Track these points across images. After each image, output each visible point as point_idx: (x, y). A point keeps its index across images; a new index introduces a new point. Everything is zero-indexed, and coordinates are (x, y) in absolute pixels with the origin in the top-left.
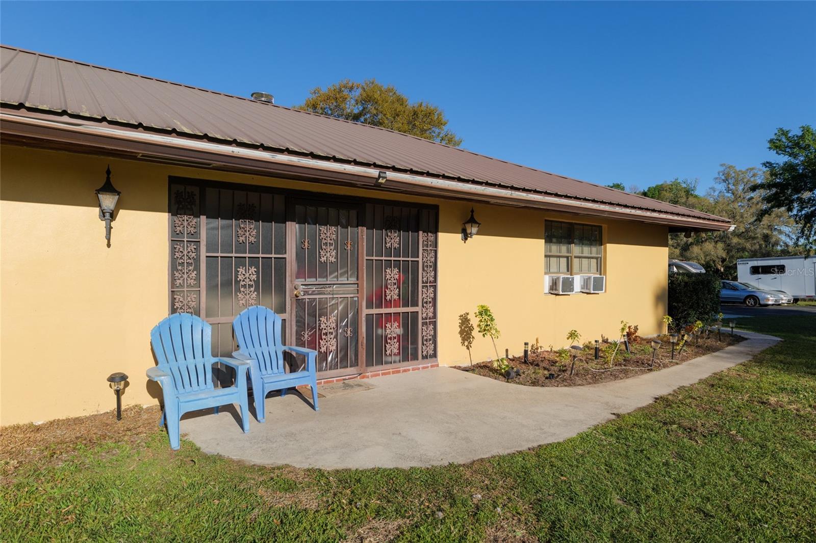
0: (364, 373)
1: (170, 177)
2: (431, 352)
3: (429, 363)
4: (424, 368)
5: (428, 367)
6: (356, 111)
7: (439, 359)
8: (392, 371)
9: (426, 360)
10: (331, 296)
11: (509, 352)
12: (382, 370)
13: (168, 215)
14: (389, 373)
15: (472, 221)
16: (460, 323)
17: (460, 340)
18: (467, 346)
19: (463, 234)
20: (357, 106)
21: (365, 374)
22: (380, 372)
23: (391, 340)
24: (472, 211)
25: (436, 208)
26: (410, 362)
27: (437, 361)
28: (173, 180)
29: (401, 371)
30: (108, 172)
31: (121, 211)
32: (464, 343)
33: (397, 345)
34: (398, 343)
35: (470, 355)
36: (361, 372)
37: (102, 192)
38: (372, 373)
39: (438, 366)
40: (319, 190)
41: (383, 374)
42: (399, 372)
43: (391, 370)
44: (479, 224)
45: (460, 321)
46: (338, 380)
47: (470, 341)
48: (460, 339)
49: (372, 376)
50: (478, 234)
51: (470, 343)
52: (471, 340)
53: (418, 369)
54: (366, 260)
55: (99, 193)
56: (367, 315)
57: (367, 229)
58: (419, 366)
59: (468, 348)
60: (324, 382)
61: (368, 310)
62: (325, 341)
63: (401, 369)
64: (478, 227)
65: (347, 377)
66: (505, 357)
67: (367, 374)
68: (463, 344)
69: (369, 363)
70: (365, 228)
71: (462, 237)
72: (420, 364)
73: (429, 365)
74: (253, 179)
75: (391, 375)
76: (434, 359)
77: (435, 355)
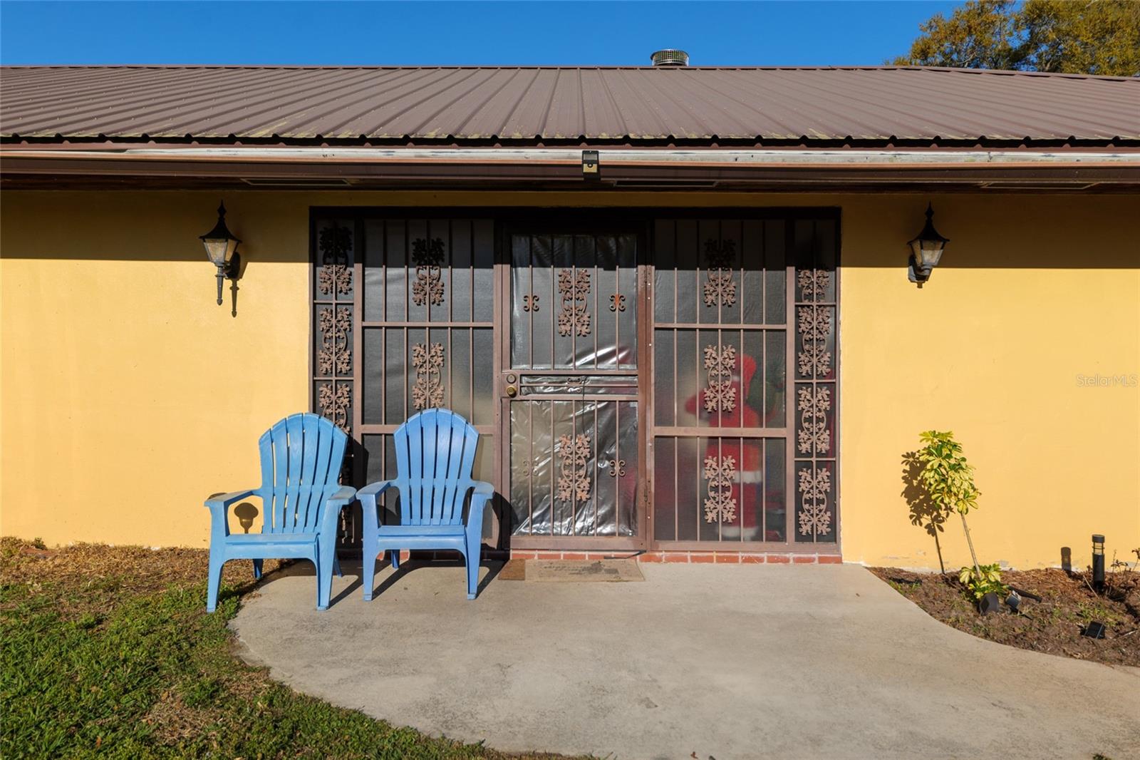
0: (652, 551)
1: (312, 209)
2: (824, 529)
3: (814, 552)
4: (798, 560)
5: (810, 560)
6: (1015, 44)
7: (843, 547)
8: (717, 557)
9: (807, 544)
10: (579, 397)
11: (1073, 557)
12: (691, 551)
13: (310, 266)
14: (710, 560)
15: (930, 236)
16: (905, 471)
17: (906, 510)
18: (928, 526)
19: (911, 267)
20: (1015, 33)
21: (651, 554)
22: (689, 555)
23: (717, 491)
24: (930, 213)
25: (834, 214)
26: (764, 544)
27: (838, 550)
28: (317, 214)
29: (740, 560)
30: (222, 211)
31: (249, 264)
32: (919, 518)
33: (732, 504)
34: (734, 501)
35: (939, 549)
36: (643, 548)
37: (210, 240)
38: (669, 554)
39: (839, 561)
40: (554, 203)
41: (694, 559)
42: (734, 560)
43: (715, 554)
44: (945, 241)
45: (907, 468)
46: (593, 555)
47: (939, 515)
48: (908, 508)
49: (669, 560)
50: (942, 264)
51: (938, 520)
52: (943, 513)
53: (786, 561)
54: (656, 329)
55: (205, 241)
56: (656, 437)
57: (656, 269)
58: (787, 555)
59: (931, 531)
60: (565, 555)
61: (658, 428)
62: (568, 480)
63: (740, 555)
64: (942, 248)
65: (613, 554)
66: (1058, 565)
67: (657, 554)
68: (916, 519)
69: (663, 532)
70: (653, 267)
71: (910, 275)
72: (791, 550)
73: (816, 556)
74: (435, 196)
75: (715, 564)
76: (832, 545)
77: (832, 536)
